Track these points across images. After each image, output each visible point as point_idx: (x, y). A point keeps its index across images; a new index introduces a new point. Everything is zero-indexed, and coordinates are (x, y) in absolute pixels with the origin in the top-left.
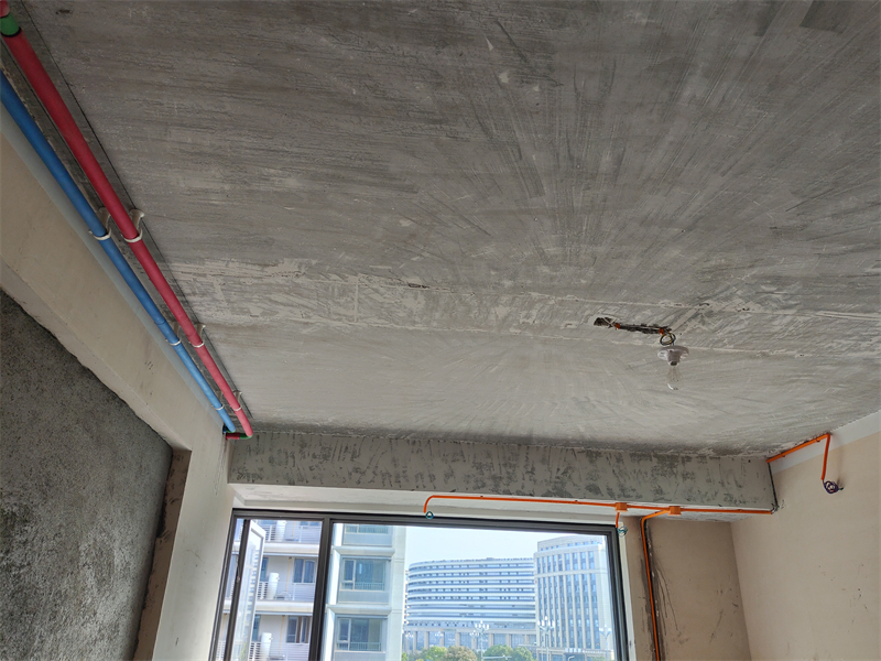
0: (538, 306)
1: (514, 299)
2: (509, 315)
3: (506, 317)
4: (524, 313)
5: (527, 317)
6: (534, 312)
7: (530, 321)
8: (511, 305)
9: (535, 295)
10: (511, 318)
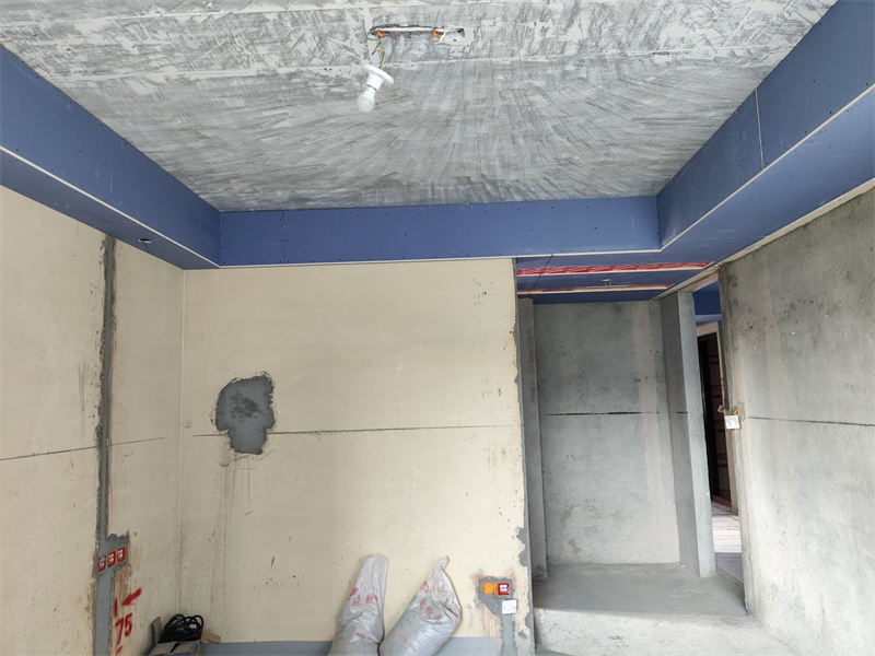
0: (536, 46)
1: (562, 52)
2: (565, 31)
3: (569, 26)
4: (548, 35)
5: (544, 30)
6: (538, 38)
7: (540, 25)
8: (565, 44)
9: (541, 59)
10: (563, 26)
